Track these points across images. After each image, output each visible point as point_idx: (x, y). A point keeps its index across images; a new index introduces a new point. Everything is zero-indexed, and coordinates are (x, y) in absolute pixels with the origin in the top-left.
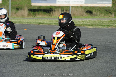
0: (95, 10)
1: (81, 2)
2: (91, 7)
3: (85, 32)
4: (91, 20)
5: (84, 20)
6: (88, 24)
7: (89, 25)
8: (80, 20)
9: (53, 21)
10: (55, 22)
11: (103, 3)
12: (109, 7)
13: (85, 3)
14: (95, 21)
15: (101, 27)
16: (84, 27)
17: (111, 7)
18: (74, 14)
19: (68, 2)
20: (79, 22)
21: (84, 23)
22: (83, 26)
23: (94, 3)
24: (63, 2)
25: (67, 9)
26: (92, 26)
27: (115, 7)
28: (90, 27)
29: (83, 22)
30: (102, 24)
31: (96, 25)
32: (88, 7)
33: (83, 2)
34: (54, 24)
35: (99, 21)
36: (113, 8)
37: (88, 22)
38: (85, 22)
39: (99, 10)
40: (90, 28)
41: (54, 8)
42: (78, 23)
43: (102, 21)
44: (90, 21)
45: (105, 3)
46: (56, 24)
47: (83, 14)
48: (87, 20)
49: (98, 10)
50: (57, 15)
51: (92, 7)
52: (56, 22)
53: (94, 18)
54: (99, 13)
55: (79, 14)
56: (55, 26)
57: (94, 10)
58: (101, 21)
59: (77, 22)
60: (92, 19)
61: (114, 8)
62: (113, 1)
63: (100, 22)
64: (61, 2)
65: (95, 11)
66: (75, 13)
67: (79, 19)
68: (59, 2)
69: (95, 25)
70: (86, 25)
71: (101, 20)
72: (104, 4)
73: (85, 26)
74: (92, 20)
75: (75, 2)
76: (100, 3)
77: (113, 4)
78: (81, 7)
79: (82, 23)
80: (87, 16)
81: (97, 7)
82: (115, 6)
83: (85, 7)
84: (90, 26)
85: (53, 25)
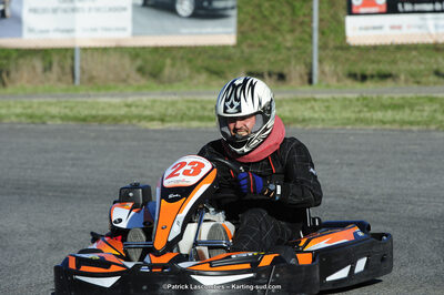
0: (173, 59)
1: (117, 29)
2: (156, 49)
3: (135, 143)
4: (158, 98)
5: (130, 100)
6: (147, 112)
7: (152, 119)
8: (116, 100)
9: (9, 107)
10: (18, 110)
11: (204, 30)
12: (225, 47)
13: (134, 34)
14: (173, 103)
15: (195, 124)
16: (134, 125)
17: (234, 47)
18: (91, 79)
19: (68, 31)
20: (110, 105)
21: (133, 109)
22: (126, 122)
23: (166, 32)
24: (47, 31)
25: (65, 57)
26: (162, 120)
27: (251, 46)
28: (156, 125)
29: (129, 106)
30: (201, 113)
31: (179, 117)
32: (144, 48)
33: (124, 29)
34: (17, 116)
35: (188, 101)
36: (242, 52)
37: (146, 107)
38: (137, 106)
39: (190, 61)
40: (155, 131)
41: (14, 55)
42: (109, 112)
43: (202, 101)
44: (154, 101)
45: (209, 30)
46: (23, 119)
47: (128, 76)
48: (145, 99)
49: (182, 58)
50: (28, 82)
51: (162, 47)
52: (24, 108)
53: (169, 90)
54: (187, 71)
55: (111, 76)
56: (20, 123)
57: (168, 62)
58: (195, 101)
59: (103, 109)
60: (163, 94)
61: (246, 50)
62: (240, 23)
63: (192, 105)
64: (42, 32)
65: (173, 65)
66: (94, 73)
67: (112, 96)
68: (31, 30)
69: (174, 118)
70: (141, 118)
71: (199, 98)
72: (208, 34)
73: (135, 121)
74: (163, 98)
75: (95, 30)
76: (191, 34)
77: (242, 34)
78: (120, 50)
79: (123, 111)
80: (143, 81)
81: (181, 48)
82: (249, 41)
83: (134, 48)
84: (155, 123)
85: (12, 123)
